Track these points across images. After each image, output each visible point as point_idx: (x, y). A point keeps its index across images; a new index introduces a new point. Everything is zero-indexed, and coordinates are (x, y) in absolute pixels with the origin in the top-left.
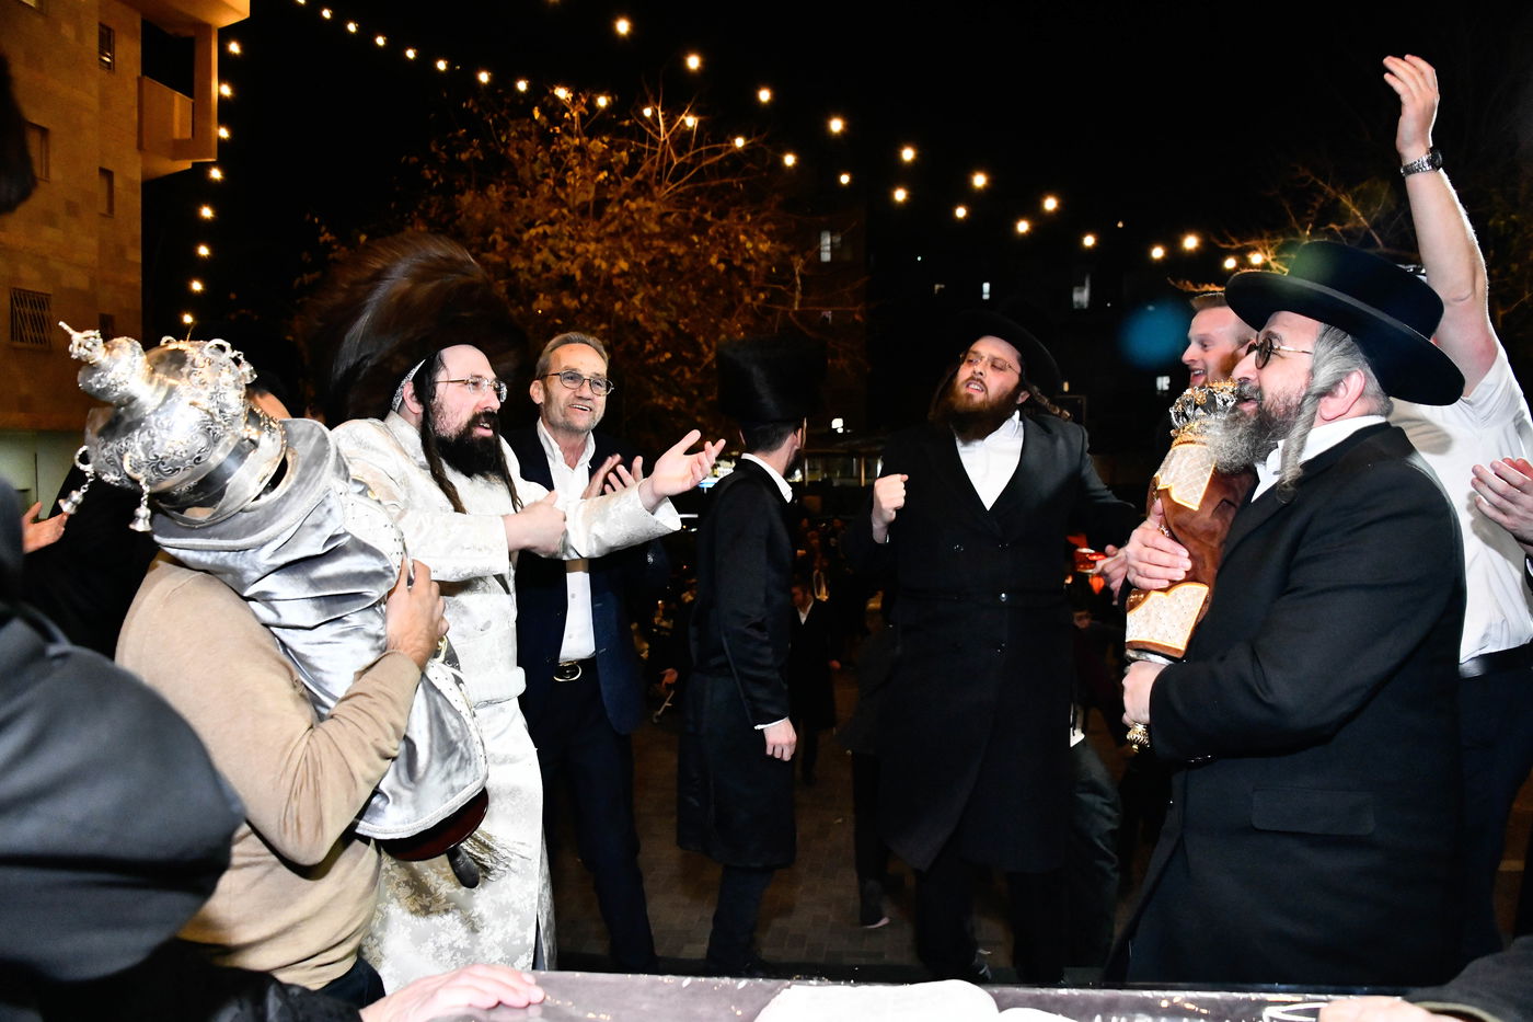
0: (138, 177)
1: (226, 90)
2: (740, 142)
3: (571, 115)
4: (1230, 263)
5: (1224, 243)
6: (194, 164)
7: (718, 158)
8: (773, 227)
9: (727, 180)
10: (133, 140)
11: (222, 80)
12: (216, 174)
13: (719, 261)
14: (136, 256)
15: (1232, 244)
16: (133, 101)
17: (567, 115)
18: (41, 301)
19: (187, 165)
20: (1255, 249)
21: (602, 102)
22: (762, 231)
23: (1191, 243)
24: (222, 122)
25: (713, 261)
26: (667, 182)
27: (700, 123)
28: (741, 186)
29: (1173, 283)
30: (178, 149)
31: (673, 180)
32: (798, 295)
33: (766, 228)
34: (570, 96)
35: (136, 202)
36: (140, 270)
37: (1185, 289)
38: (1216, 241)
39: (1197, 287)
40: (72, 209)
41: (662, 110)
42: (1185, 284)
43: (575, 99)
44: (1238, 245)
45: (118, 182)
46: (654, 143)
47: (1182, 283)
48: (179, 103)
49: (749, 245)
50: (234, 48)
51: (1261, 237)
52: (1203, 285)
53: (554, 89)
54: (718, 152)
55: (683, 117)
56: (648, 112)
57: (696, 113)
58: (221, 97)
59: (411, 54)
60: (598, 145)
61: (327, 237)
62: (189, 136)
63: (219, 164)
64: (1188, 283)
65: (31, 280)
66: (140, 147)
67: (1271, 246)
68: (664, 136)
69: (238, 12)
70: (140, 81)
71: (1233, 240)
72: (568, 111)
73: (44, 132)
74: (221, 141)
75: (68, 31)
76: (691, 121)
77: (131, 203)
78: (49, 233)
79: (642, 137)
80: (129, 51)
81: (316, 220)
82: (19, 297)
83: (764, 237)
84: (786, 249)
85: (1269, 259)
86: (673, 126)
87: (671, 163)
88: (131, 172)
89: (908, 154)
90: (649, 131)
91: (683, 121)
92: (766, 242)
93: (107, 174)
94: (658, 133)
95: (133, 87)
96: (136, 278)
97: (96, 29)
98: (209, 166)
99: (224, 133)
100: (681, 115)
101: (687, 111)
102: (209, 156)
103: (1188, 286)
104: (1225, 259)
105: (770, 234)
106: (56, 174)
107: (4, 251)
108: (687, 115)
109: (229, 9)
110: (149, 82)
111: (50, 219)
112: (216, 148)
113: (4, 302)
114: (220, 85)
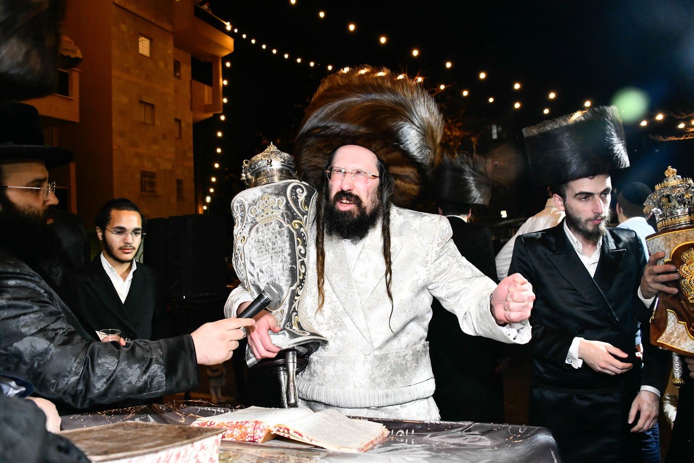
0: (190, 121)
1: (225, 82)
2: (442, 87)
4: (682, 126)
5: (678, 115)
6: (214, 115)
8: (461, 124)
10: (189, 107)
11: (223, 79)
12: (223, 118)
14: (191, 154)
15: (682, 116)
16: (188, 90)
18: (152, 175)
19: (211, 115)
22: (455, 126)
23: (660, 117)
24: (224, 96)
27: (424, 80)
28: (445, 107)
29: (652, 137)
30: (207, 109)
33: (458, 125)
35: (191, 132)
36: (192, 160)
37: (659, 140)
38: (674, 115)
39: (665, 139)
40: (164, 137)
42: (659, 137)
44: (685, 117)
45: (183, 124)
47: (657, 137)
48: (207, 90)
49: (449, 133)
50: (228, 65)
52: (668, 137)
55: (416, 78)
57: (420, 76)
58: (223, 85)
59: (299, 60)
62: (211, 102)
63: (224, 114)
64: (661, 137)
65: (149, 167)
66: (191, 109)
69: (229, 49)
70: (191, 82)
71: (683, 114)
73: (152, 106)
74: (224, 103)
75: (161, 64)
76: (420, 79)
77: (188, 132)
78: (155, 147)
80: (186, 70)
82: (144, 174)
83: (457, 129)
84: (467, 134)
88: (188, 119)
89: (517, 86)
92: (458, 131)
93: (178, 121)
95: (188, 84)
96: (191, 164)
97: (172, 62)
98: (220, 115)
99: (225, 100)
100: (415, 77)
101: (418, 75)
102: (219, 110)
103: (661, 139)
104: (679, 123)
105: (459, 128)
106: (157, 123)
107: (138, 155)
108: (418, 77)
109: (226, 49)
110: (194, 82)
111: (155, 141)
112: (221, 107)
113: (138, 176)
114: (223, 81)
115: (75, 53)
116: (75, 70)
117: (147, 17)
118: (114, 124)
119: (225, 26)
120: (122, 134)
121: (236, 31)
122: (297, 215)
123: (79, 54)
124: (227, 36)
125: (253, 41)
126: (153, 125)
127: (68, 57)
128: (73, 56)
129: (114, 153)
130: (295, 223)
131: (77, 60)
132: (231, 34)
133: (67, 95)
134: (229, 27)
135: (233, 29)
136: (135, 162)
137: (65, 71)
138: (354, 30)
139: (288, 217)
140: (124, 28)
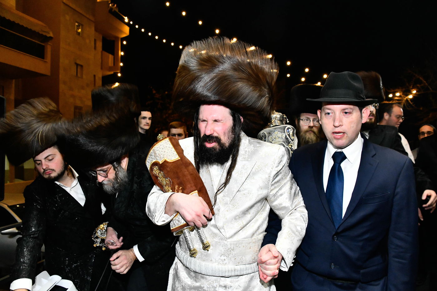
1: (122, 53)
4: (391, 96)
5: (389, 90)
6: (114, 73)
10: (100, 67)
11: (121, 51)
12: (119, 75)
15: (391, 90)
16: (100, 57)
18: (80, 108)
19: (112, 73)
20: (397, 92)
24: (121, 62)
30: (110, 69)
35: (100, 82)
38: (387, 90)
40: (87, 85)
44: (393, 91)
45: (97, 78)
48: (111, 57)
50: (125, 43)
51: (399, 89)
58: (121, 55)
59: (172, 44)
61: (154, 92)
62: (112, 65)
63: (121, 73)
65: (79, 103)
66: (102, 68)
67: (402, 91)
69: (126, 34)
70: (102, 52)
73: (82, 66)
74: (121, 67)
75: (88, 41)
78: (83, 91)
80: (100, 44)
81: (151, 88)
82: (76, 108)
85: (401, 94)
88: (100, 75)
89: (307, 70)
93: (95, 76)
95: (100, 54)
97: (94, 40)
98: (118, 73)
99: (121, 64)
102: (118, 70)
104: (389, 94)
106: (84, 77)
107: (73, 96)
110: (104, 52)
111: (83, 88)
112: (120, 68)
113: (73, 109)
115: (49, 33)
116: (50, 45)
117: (81, 12)
118: (61, 76)
119: (124, 19)
120: (65, 83)
121: (131, 23)
122: (290, 141)
123: (51, 35)
124: (125, 25)
125: (143, 30)
126: (82, 77)
127: (46, 36)
128: (48, 35)
129: (60, 94)
130: (290, 145)
131: (51, 38)
132: (128, 24)
133: (43, 58)
134: (126, 20)
135: (129, 21)
136: (71, 100)
137: (42, 44)
138: (219, 33)
139: (287, 142)
140: (68, 17)
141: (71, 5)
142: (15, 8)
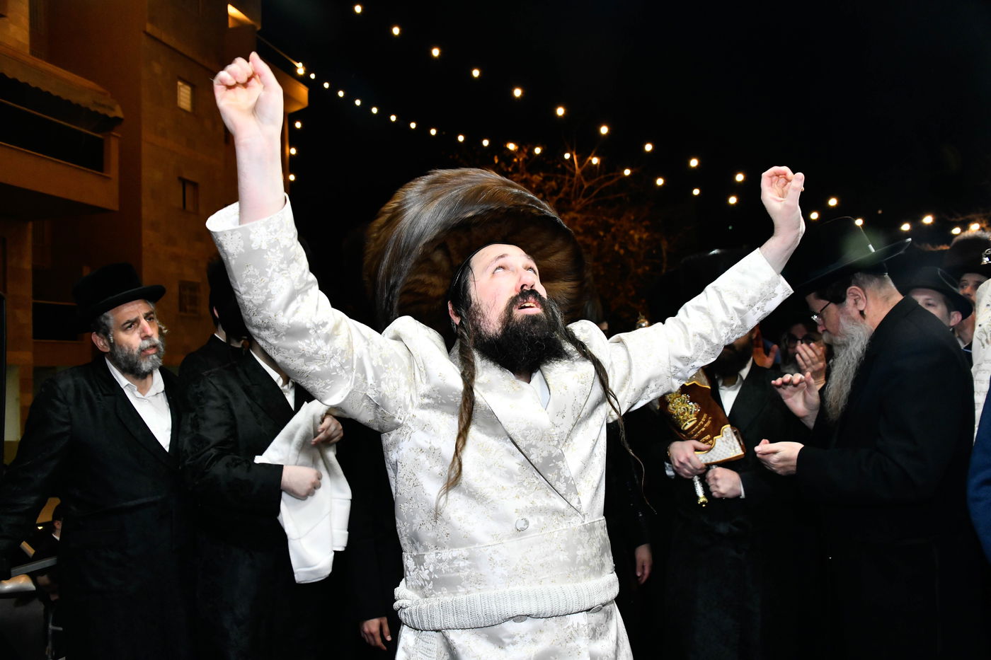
1: (293, 151)
2: (627, 172)
3: (518, 160)
4: (956, 231)
7: (612, 182)
8: (648, 223)
9: (618, 195)
13: (620, 247)
17: (515, 160)
18: (194, 287)
20: (973, 221)
21: (538, 151)
22: (642, 226)
23: (928, 220)
25: (616, 248)
26: (581, 199)
27: (601, 161)
28: (628, 199)
29: (918, 246)
31: (584, 197)
32: (665, 265)
33: (644, 224)
34: (517, 148)
37: (927, 249)
39: (934, 247)
41: (576, 154)
43: (520, 150)
44: (961, 219)
46: (572, 175)
47: (924, 245)
49: (636, 237)
50: (298, 125)
52: (939, 245)
53: (506, 144)
54: (612, 178)
55: (590, 158)
56: (567, 156)
57: (596, 155)
58: (291, 155)
59: (413, 125)
60: (537, 178)
64: (928, 245)
65: (190, 275)
67: (985, 217)
68: (578, 171)
69: (302, 103)
72: (515, 157)
73: (195, 185)
75: (208, 123)
76: (595, 161)
79: (564, 171)
82: (184, 285)
83: (644, 230)
84: (656, 236)
86: (583, 164)
87: (583, 186)
89: (740, 177)
90: (568, 167)
91: (591, 161)
92: (645, 233)
94: (575, 169)
99: (291, 178)
100: (588, 156)
101: (592, 154)
103: (929, 247)
104: (953, 227)
105: (647, 229)
106: (202, 210)
107: (176, 258)
108: (593, 157)
109: (297, 102)
111: (199, 237)
113: (176, 289)
114: (290, 148)
115: (113, 110)
116: (115, 136)
117: (190, 54)
118: (144, 211)
119: (296, 68)
120: (154, 226)
121: (313, 76)
123: (119, 113)
124: (297, 82)
125: (341, 94)
126: (197, 212)
127: (106, 116)
128: (111, 115)
129: (144, 253)
131: (117, 121)
132: (304, 80)
133: (102, 171)
134: (301, 69)
135: (308, 73)
136: (172, 268)
137: (99, 136)
138: (521, 96)
140: (157, 68)
141: (164, 38)
142: (28, 51)
